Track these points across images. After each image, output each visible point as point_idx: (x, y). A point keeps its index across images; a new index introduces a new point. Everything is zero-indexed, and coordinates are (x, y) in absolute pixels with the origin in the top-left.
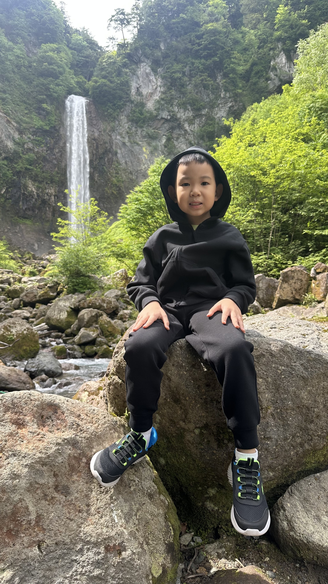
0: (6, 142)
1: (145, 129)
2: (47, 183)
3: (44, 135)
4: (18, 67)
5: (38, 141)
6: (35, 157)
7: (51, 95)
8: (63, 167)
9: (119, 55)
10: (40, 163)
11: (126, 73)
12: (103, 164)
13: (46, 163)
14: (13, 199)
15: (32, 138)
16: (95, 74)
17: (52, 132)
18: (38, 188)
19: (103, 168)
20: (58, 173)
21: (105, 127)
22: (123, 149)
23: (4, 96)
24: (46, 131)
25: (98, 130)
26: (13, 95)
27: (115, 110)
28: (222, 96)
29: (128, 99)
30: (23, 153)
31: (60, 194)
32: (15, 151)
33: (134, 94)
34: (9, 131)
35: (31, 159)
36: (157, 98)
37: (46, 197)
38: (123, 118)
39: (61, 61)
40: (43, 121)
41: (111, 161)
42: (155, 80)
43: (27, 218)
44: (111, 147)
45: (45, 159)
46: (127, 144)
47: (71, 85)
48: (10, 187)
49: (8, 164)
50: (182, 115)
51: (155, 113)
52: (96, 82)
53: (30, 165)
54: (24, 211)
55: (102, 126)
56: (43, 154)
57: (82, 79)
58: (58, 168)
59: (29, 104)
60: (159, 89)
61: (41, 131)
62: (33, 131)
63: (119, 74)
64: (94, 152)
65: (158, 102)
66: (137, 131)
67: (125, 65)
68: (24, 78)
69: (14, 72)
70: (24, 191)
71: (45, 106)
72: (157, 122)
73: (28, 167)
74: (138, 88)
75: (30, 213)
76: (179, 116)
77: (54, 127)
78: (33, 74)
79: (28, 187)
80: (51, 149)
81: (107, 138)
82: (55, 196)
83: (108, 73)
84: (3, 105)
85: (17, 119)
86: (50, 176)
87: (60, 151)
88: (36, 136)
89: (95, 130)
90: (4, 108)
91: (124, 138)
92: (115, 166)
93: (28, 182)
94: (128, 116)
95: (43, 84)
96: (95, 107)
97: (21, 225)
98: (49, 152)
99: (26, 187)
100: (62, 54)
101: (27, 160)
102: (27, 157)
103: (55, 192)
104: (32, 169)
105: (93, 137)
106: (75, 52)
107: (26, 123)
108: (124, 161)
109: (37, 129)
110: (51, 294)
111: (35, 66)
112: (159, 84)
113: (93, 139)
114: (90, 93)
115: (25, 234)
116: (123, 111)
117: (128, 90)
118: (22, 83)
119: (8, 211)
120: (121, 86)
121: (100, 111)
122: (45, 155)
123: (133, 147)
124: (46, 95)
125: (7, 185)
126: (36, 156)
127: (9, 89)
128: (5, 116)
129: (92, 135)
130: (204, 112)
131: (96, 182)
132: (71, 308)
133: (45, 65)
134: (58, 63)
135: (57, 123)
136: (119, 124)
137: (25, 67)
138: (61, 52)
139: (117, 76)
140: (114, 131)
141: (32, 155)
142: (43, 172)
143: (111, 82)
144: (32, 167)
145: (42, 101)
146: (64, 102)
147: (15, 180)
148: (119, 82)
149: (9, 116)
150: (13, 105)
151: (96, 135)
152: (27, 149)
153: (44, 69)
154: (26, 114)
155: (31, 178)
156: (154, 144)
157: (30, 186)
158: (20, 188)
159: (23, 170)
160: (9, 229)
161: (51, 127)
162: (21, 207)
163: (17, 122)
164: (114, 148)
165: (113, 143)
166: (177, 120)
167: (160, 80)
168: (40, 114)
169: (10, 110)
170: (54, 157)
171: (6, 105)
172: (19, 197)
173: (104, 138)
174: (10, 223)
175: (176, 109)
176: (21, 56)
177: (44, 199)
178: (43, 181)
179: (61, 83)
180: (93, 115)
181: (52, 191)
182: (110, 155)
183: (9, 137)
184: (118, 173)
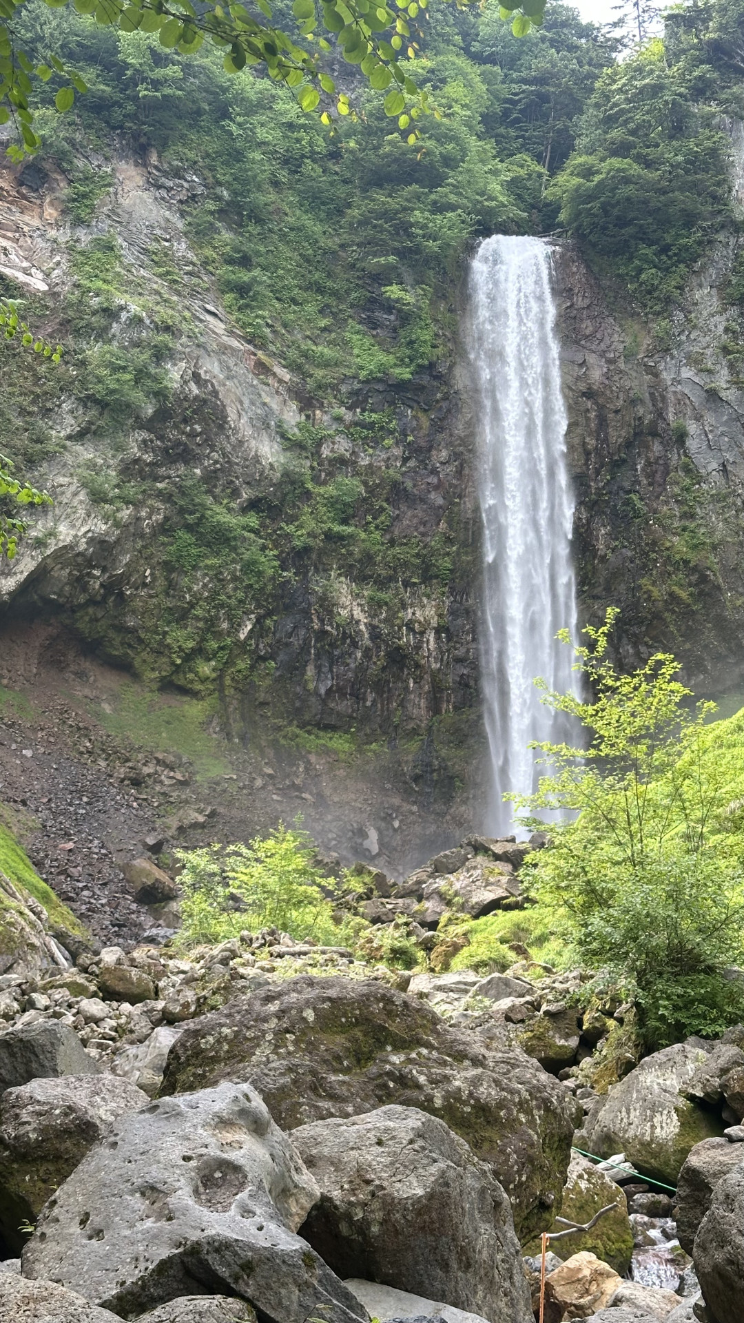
0: (253, 443)
2: (406, 584)
3: (392, 403)
4: (292, 162)
5: (371, 426)
6: (362, 489)
7: (417, 250)
8: (470, 515)
9: (672, 56)
10: (382, 509)
11: (707, 121)
12: (627, 484)
13: (403, 507)
14: (282, 657)
15: (348, 416)
16: (581, 142)
17: (423, 388)
18: (375, 606)
19: (628, 502)
20: (449, 541)
21: (629, 340)
22: (709, 418)
23: (245, 276)
24: (401, 386)
25: (602, 354)
26: (277, 267)
27: (667, 270)
29: (719, 219)
30: (316, 479)
31: (459, 621)
32: (286, 474)
34: (265, 404)
35: (347, 499)
37: (406, 639)
38: (705, 297)
39: (447, 115)
40: (387, 351)
41: (659, 473)
43: (334, 728)
44: (660, 415)
45: (397, 493)
46: (723, 394)
47: (491, 198)
48: (269, 614)
49: (262, 525)
52: (588, 173)
53: (345, 522)
54: (324, 702)
55: (618, 337)
56: (391, 471)
57: (526, 165)
58: (450, 523)
59: (335, 294)
61: (380, 387)
62: (352, 393)
63: (678, 126)
64: (591, 442)
67: (701, 90)
68: (314, 201)
69: (276, 184)
70: (322, 621)
71: (393, 291)
73: (337, 528)
75: (343, 706)
77: (432, 365)
78: (345, 182)
79: (337, 605)
80: (419, 452)
81: (637, 383)
82: (438, 631)
83: (633, 133)
84: (240, 309)
85: (292, 354)
86: (418, 555)
87: (457, 456)
88: (363, 410)
89: (592, 359)
90: (246, 319)
91: (710, 372)
92: (677, 490)
93: (336, 586)
94: (722, 286)
95: (386, 215)
96: (588, 267)
97: (313, 758)
98: (412, 463)
99: (328, 606)
100: (454, 89)
101: (332, 502)
102: (330, 490)
103: (440, 616)
104: (351, 536)
105: (582, 387)
106: (497, 69)
107: (326, 364)
108: (714, 465)
109: (367, 382)
110: (562, 1042)
111: (352, 152)
113: (584, 394)
114: (562, 216)
115: (327, 792)
116: (704, 268)
117: (719, 184)
118: (307, 221)
119: (264, 704)
120: (687, 172)
121: (605, 283)
122: (399, 477)
124: (396, 252)
125: (258, 606)
126: (365, 483)
127: (262, 249)
128: (250, 347)
129: (578, 378)
131: (603, 559)
132: (691, 1098)
133: (390, 142)
134: (439, 125)
135: (440, 351)
136: (689, 321)
137: (314, 161)
138: (444, 81)
139: (672, 137)
140: (667, 350)
141: (349, 485)
142: (392, 543)
143: (648, 164)
144: (348, 530)
145: (381, 277)
146: (464, 270)
147: (289, 582)
148: (680, 158)
149: (263, 347)
150: (278, 305)
151: (596, 375)
152: (332, 461)
153: (387, 155)
154: (325, 329)
155: (347, 570)
157: (345, 599)
158: (306, 614)
159: (318, 543)
160: (270, 776)
161: (420, 370)
162: (311, 686)
163: (294, 367)
164: (671, 417)
165: (664, 398)
168: (373, 324)
169: (268, 325)
170: (433, 480)
171: (252, 308)
172: (305, 648)
173: (628, 384)
174: (270, 753)
176: (302, 121)
177: (399, 648)
178: (392, 579)
179: (453, 198)
180: (580, 302)
181: (426, 612)
182: (657, 448)
183: (264, 423)
184: (692, 516)
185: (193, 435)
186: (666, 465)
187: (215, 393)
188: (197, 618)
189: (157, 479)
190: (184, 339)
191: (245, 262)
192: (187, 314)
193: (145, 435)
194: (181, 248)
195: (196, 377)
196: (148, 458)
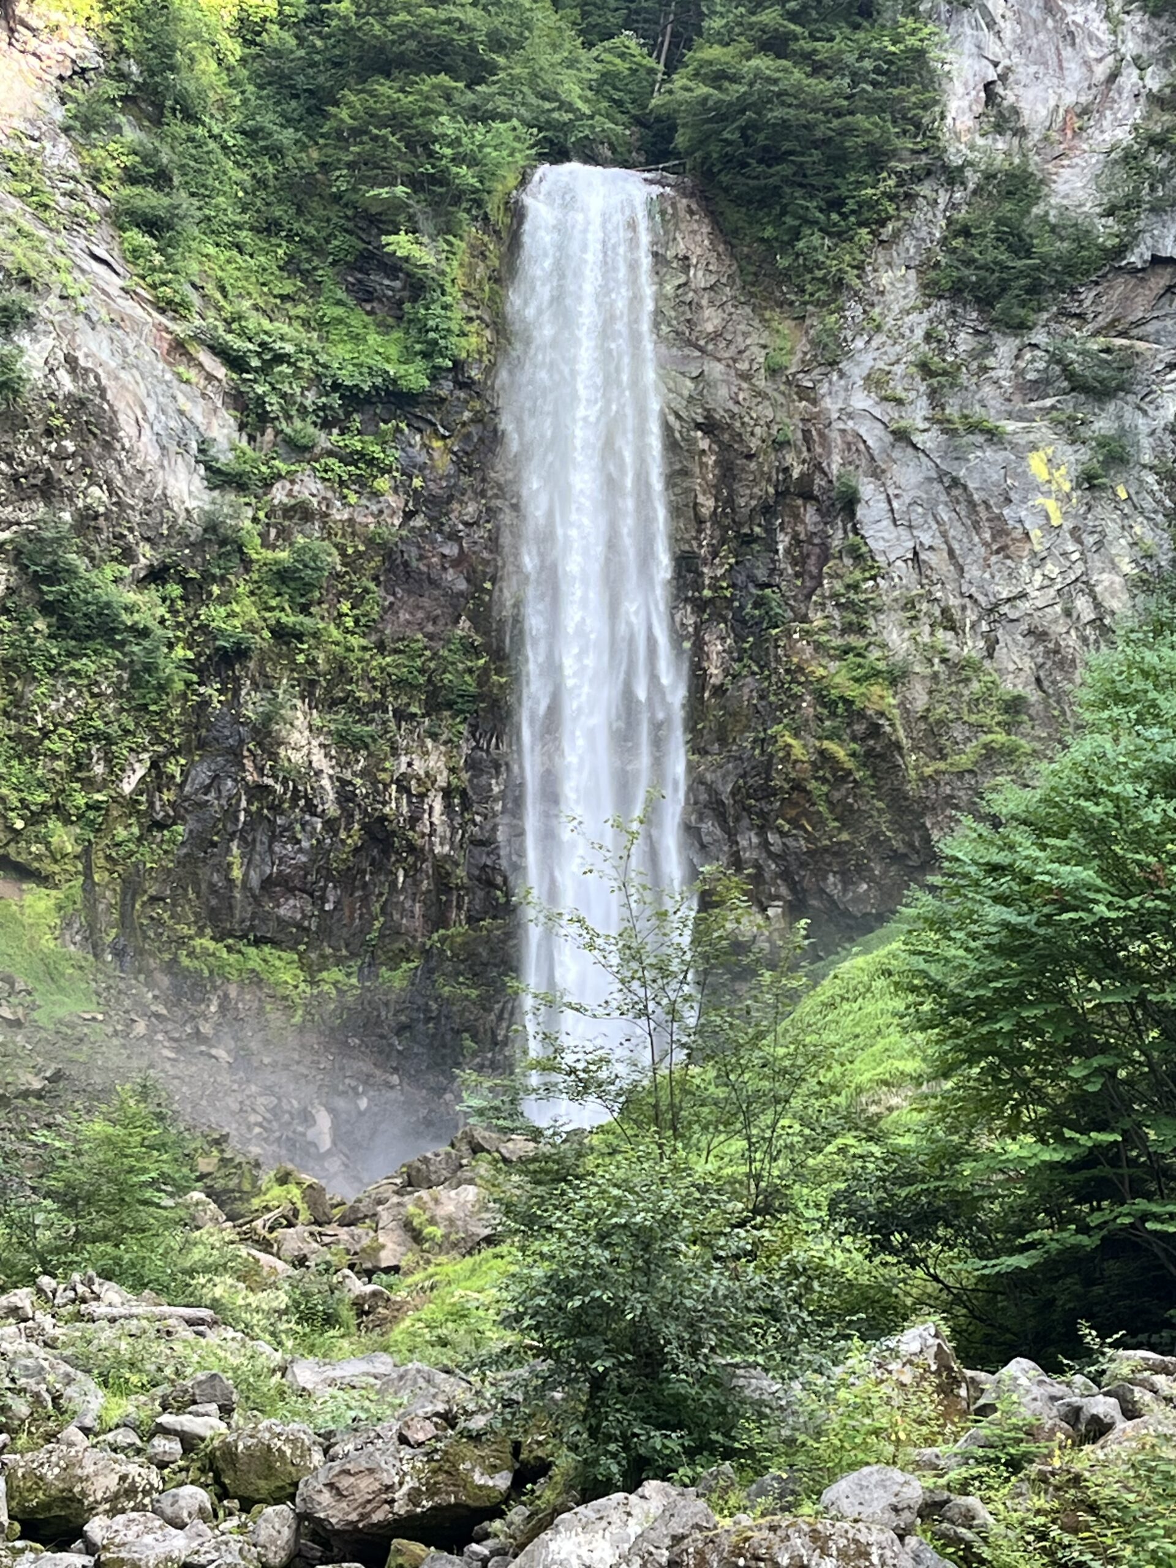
0: (160, 475)
1: (1039, 337)
2: (401, 716)
3: (390, 423)
5: (354, 458)
6: (335, 559)
7: (441, 179)
8: (509, 609)
10: (366, 594)
12: (761, 574)
13: (401, 592)
14: (190, 824)
15: (319, 440)
16: (712, 23)
17: (442, 401)
18: (345, 749)
19: (761, 603)
20: (472, 649)
21: (774, 344)
22: (896, 475)
23: (160, 204)
24: (406, 396)
25: (731, 364)
27: (838, 236)
29: (924, 159)
30: (261, 538)
31: (483, 780)
32: (212, 527)
33: (966, 122)
34: (181, 413)
35: (310, 572)
36: (1124, 136)
37: (396, 806)
38: (896, 282)
41: (812, 558)
42: (1100, 28)
43: (271, 943)
44: (819, 466)
45: (393, 568)
46: (917, 439)
47: (562, 104)
48: (174, 753)
49: (169, 608)
51: (1106, 230)
52: (719, 77)
53: (304, 610)
54: (256, 900)
55: (759, 337)
56: (385, 533)
57: (630, 55)
58: (475, 620)
59: (307, 241)
60: (1130, 78)
64: (707, 503)
65: (1130, 158)
66: (989, 350)
68: (282, 90)
70: (259, 769)
71: (400, 244)
72: (1120, 286)
73: (292, 620)
74: (988, 86)
75: (289, 908)
77: (458, 367)
78: (332, 63)
79: (285, 744)
80: (433, 504)
81: (785, 413)
82: (448, 794)
86: (422, 671)
87: (490, 513)
88: (344, 432)
89: (714, 370)
91: (899, 402)
92: (839, 586)
93: (286, 713)
94: (924, 267)
95: (392, 119)
96: (715, 223)
97: (233, 991)
98: (419, 522)
99: (270, 745)
101: (285, 578)
102: (284, 556)
103: (452, 770)
104: (313, 634)
105: (697, 414)
108: (900, 551)
110: (479, 1479)
111: (344, 17)
112: (1131, 47)
113: (698, 426)
114: (681, 140)
115: (254, 1047)
116: (896, 234)
117: (925, 106)
119: (157, 900)
120: (876, 83)
121: (742, 250)
122: (396, 542)
123: (961, 456)
124: (407, 180)
125: (156, 740)
126: (341, 550)
127: (190, 161)
128: (163, 319)
129: (691, 400)
131: (720, 690)
135: (472, 345)
136: (870, 318)
140: (833, 364)
141: (315, 547)
142: (381, 648)
143: (816, 68)
144: (311, 623)
145: (382, 220)
147: (208, 703)
148: (867, 62)
149: (183, 319)
151: (720, 396)
152: (288, 511)
153: (400, 27)
154: (284, 298)
155: (305, 689)
156: (1103, 424)
157: (300, 736)
158: (235, 756)
159: (260, 641)
160: (160, 1018)
161: (437, 373)
162: (237, 874)
163: (232, 356)
164: (835, 470)
165: (825, 441)
167: (1135, 22)
168: (365, 295)
169: (192, 285)
170: (451, 550)
172: (230, 811)
173: (768, 414)
174: (164, 980)
177: (384, 818)
178: (378, 706)
179: (502, 104)
180: (700, 279)
181: (430, 762)
182: (810, 515)
183: (179, 444)
184: (862, 630)
185: (59, 456)
186: (825, 547)
187: (102, 391)
188: (55, 756)
190: (53, 301)
191: (161, 179)
192: (61, 260)
194: (57, 152)
195: (71, 361)
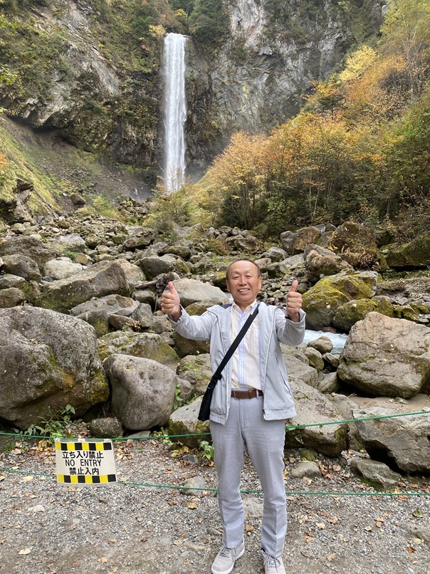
0: (107, 86)
1: (245, 67)
2: (146, 128)
3: (143, 79)
4: (117, 6)
5: (137, 84)
7: (150, 36)
11: (226, 6)
12: (201, 105)
14: (114, 145)
15: (132, 81)
16: (195, 8)
17: (151, 75)
18: (138, 133)
19: (201, 110)
20: (157, 117)
22: (223, 89)
24: (146, 74)
25: (197, 70)
26: (113, 37)
27: (214, 48)
28: (329, 26)
29: (228, 35)
31: (159, 138)
32: (115, 95)
33: (235, 28)
34: (110, 76)
36: (259, 32)
37: (146, 142)
38: (223, 56)
41: (209, 103)
42: (257, 12)
43: (128, 164)
44: (210, 87)
46: (226, 83)
48: (111, 133)
50: (285, 50)
51: (256, 49)
54: (125, 157)
55: (201, 65)
56: (143, 97)
57: (182, 12)
58: (157, 112)
59: (129, 46)
60: (261, 21)
61: (140, 74)
62: (133, 75)
64: (193, 93)
65: (260, 36)
66: (237, 69)
70: (124, 136)
71: (144, 47)
72: (258, 58)
73: (128, 111)
74: (239, 22)
75: (130, 158)
76: (281, 51)
78: (132, 13)
79: (128, 132)
80: (150, 92)
81: (206, 79)
82: (154, 140)
83: (208, 7)
84: (103, 48)
86: (149, 120)
87: (160, 94)
88: (136, 80)
89: (195, 71)
90: (105, 51)
91: (223, 77)
92: (213, 108)
93: (128, 127)
94: (228, 54)
95: (142, 24)
96: (194, 45)
97: (122, 171)
98: (148, 95)
99: (126, 133)
102: (127, 101)
103: (154, 136)
105: (190, 78)
108: (223, 102)
109: (136, 72)
110: (146, 242)
112: (261, 16)
113: (192, 80)
114: (189, 30)
115: (126, 179)
116: (223, 48)
117: (228, 25)
119: (110, 156)
120: (221, 21)
121: (199, 50)
123: (232, 87)
124: (145, 36)
125: (108, 131)
128: (105, 59)
129: (190, 75)
130: (309, 45)
131: (194, 125)
133: (144, 2)
135: (156, 65)
136: (219, 63)
140: (213, 70)
143: (211, 17)
144: (131, 112)
145: (141, 42)
146: (163, 41)
147: (116, 125)
149: (109, 59)
151: (195, 75)
152: (127, 93)
155: (131, 123)
156: (254, 82)
157: (130, 130)
158: (121, 134)
159: (124, 115)
160: (111, 175)
162: (122, 152)
164: (213, 89)
165: (212, 84)
166: (280, 55)
167: (262, 11)
172: (120, 142)
173: (203, 78)
174: (111, 169)
175: (278, 43)
177: (144, 144)
178: (142, 126)
180: (192, 54)
181: (151, 135)
182: (209, 96)
183: (110, 81)
184: (217, 115)
185: (90, 83)
186: (211, 101)
187: (96, 72)
188: (92, 133)
189: (81, 95)
190: (88, 56)
192: (88, 48)
193: (78, 82)
194: (87, 29)
195: (91, 66)
196: (79, 89)
